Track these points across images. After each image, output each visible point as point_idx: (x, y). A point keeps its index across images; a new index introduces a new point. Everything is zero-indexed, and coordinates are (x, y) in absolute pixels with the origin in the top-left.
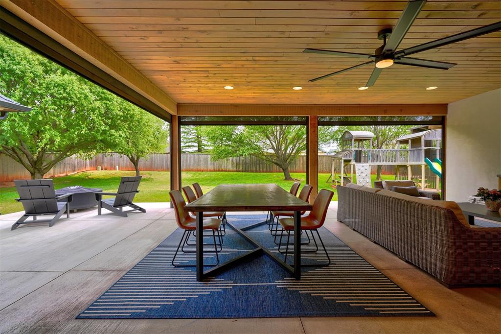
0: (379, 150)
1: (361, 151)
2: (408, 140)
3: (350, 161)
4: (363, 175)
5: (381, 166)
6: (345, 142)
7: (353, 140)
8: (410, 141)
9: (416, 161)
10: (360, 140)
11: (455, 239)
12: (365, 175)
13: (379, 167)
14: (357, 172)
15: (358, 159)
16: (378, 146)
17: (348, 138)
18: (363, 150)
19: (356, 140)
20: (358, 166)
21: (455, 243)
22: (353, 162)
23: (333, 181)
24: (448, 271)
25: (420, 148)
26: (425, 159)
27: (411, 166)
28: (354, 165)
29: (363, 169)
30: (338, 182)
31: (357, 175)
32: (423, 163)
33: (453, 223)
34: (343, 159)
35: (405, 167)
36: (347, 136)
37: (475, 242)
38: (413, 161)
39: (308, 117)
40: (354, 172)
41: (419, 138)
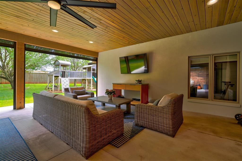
0: (75, 71)
1: (65, 72)
2: (86, 68)
3: (58, 76)
4: (65, 84)
5: (76, 79)
6: (56, 66)
7: (60, 65)
8: (87, 69)
9: (89, 77)
10: (64, 66)
11: (89, 126)
12: (66, 84)
13: (75, 80)
14: (62, 82)
15: (63, 75)
16: (74, 70)
17: (57, 64)
18: (66, 71)
19: (62, 66)
20: (63, 79)
21: (89, 128)
22: (60, 78)
23: (48, 88)
24: (86, 148)
25: (90, 72)
26: (92, 76)
27: (87, 79)
28: (61, 79)
29: (65, 81)
30: (51, 89)
31: (62, 84)
32: (92, 78)
33: (89, 116)
34: (54, 75)
35: (85, 80)
36: (57, 63)
37: (100, 124)
38: (88, 77)
39: (16, 42)
40: (61, 83)
41: (90, 67)
